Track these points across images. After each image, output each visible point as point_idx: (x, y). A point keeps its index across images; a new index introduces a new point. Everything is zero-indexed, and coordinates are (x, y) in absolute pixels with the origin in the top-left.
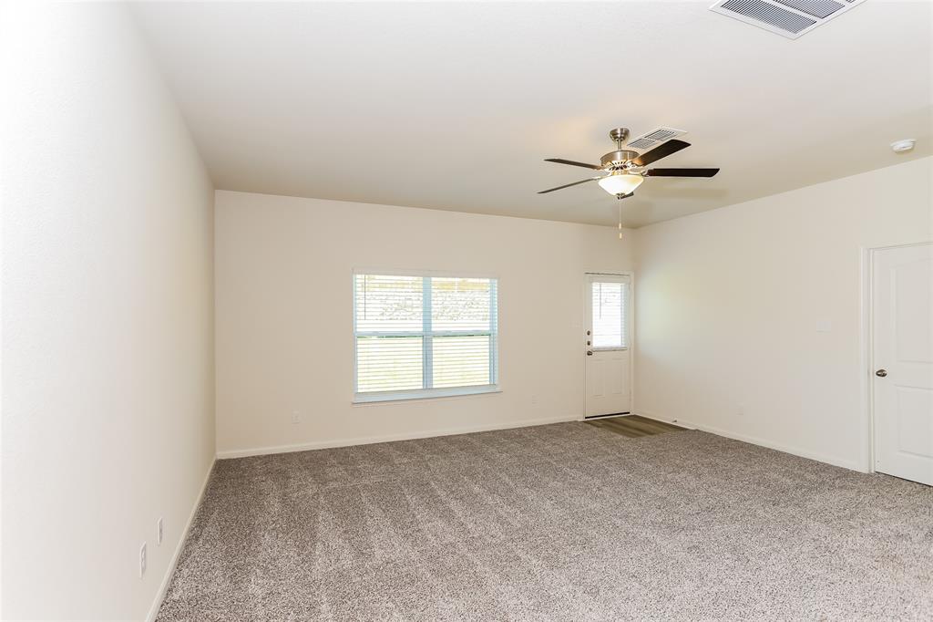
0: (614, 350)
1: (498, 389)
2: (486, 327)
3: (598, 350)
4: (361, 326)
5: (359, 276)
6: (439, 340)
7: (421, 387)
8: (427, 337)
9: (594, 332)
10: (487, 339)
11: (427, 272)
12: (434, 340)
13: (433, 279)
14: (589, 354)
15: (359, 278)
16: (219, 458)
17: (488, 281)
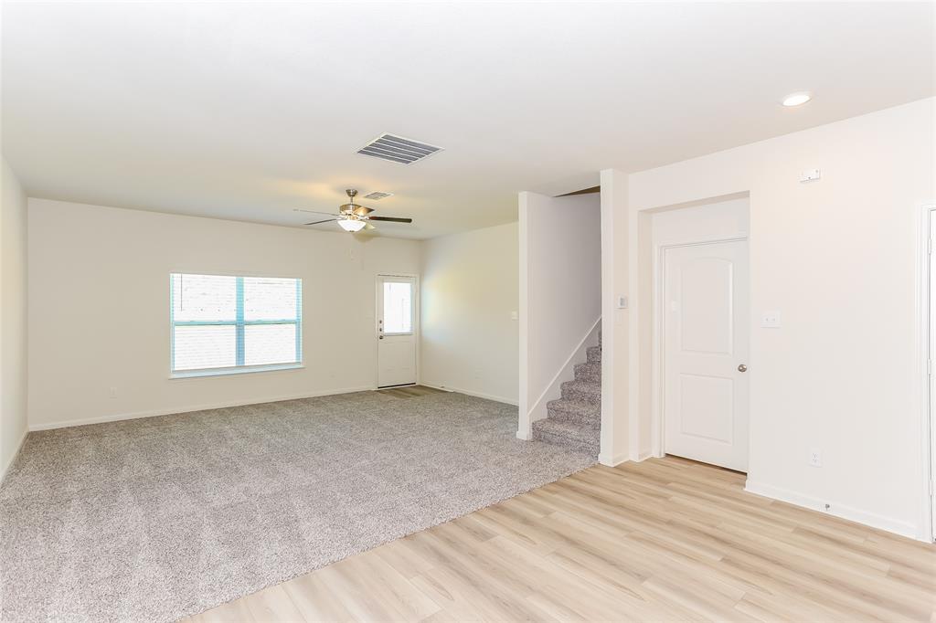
0: (403, 335)
1: (301, 366)
2: (294, 317)
3: (390, 335)
4: (178, 316)
5: (175, 275)
6: (250, 327)
7: (234, 365)
8: (240, 325)
9: (385, 322)
10: (294, 326)
11: (240, 272)
12: (246, 327)
13: (245, 278)
14: (381, 338)
15: (175, 278)
16: (31, 430)
17: (295, 280)
